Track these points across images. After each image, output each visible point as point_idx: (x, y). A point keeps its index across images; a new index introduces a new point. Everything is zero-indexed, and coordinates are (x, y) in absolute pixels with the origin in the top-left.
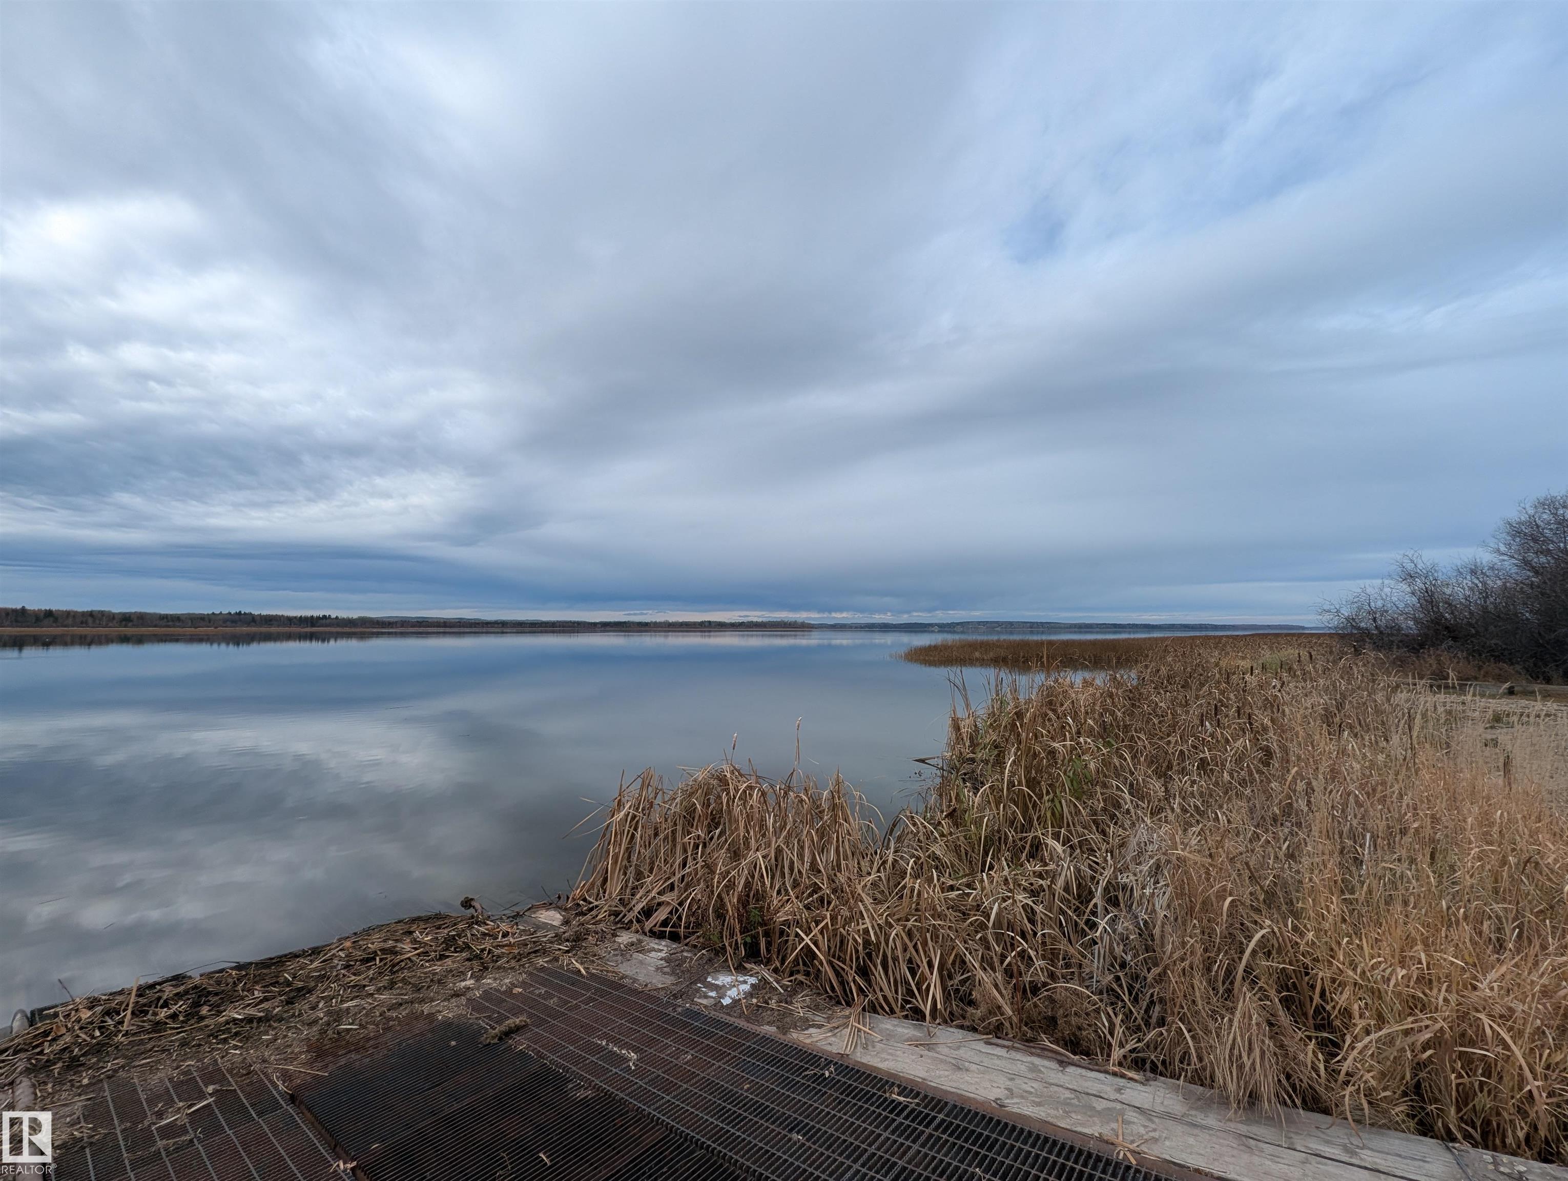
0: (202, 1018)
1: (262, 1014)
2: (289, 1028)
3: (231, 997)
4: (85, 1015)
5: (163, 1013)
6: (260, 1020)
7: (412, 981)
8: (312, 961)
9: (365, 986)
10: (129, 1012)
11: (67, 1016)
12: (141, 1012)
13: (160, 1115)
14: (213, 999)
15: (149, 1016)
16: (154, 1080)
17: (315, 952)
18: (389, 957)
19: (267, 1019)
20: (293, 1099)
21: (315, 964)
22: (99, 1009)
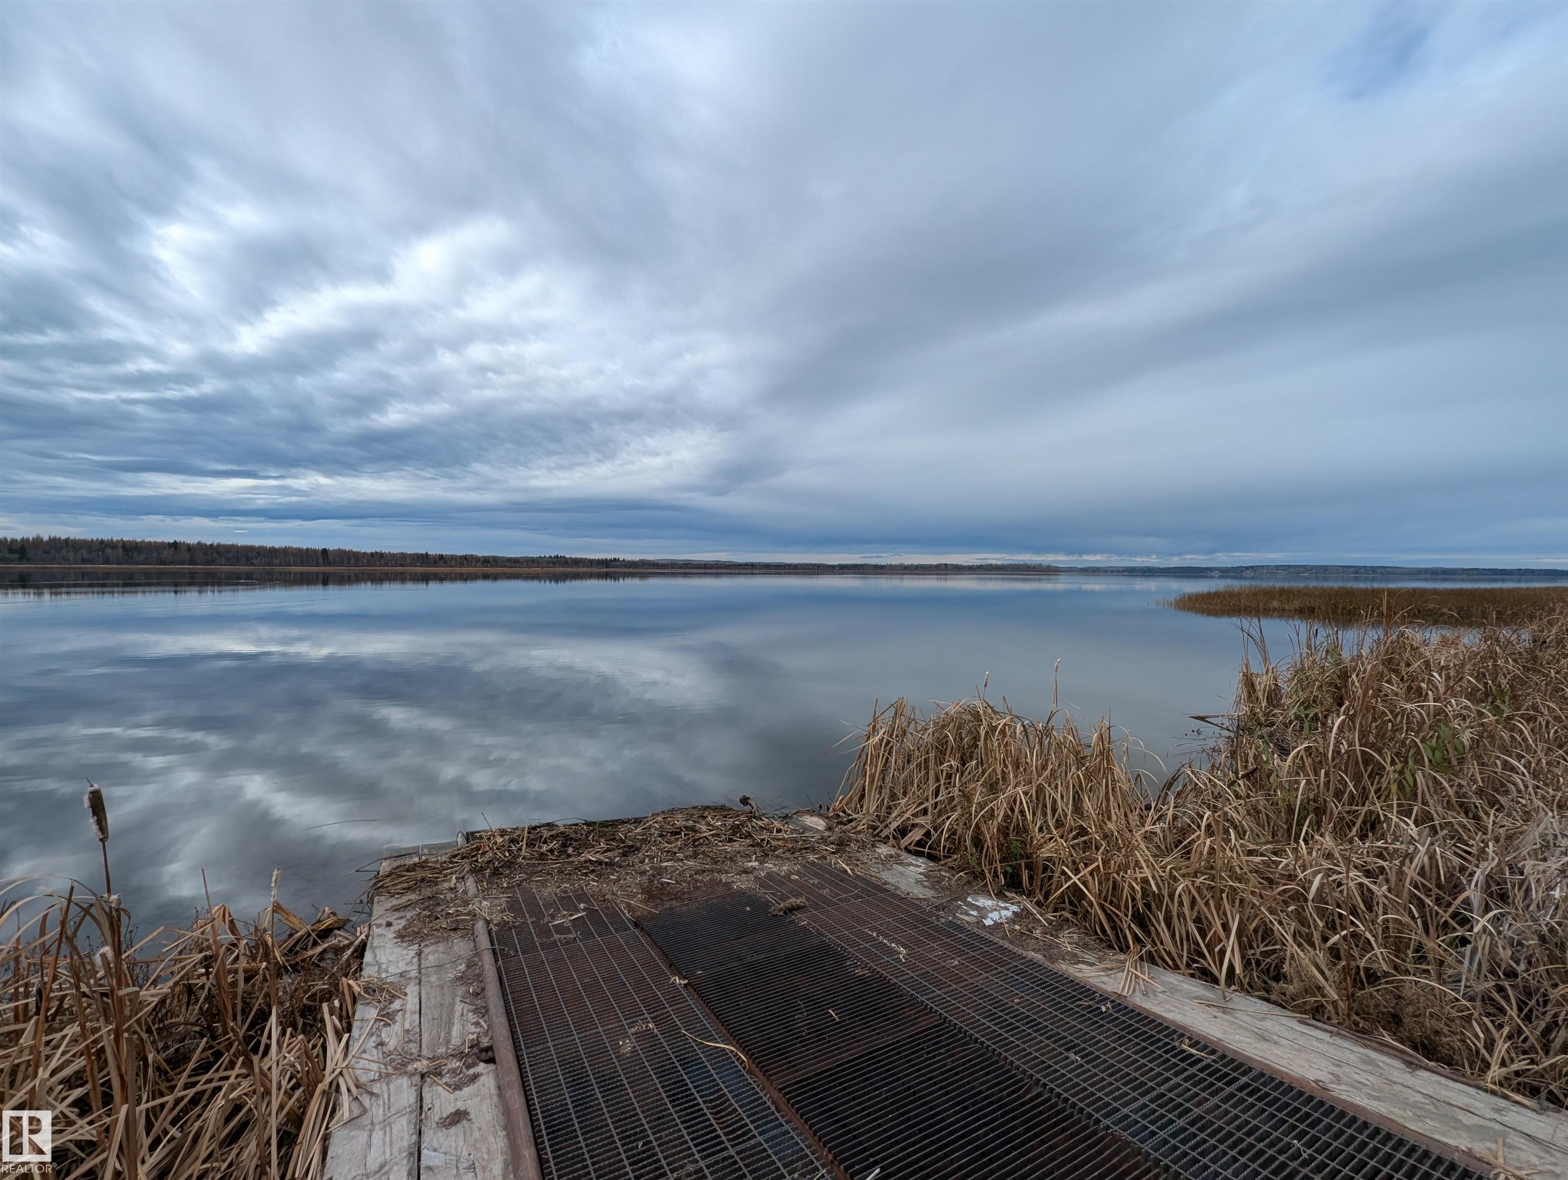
0: (569, 856)
1: (607, 860)
2: (627, 874)
3: (583, 845)
4: (499, 840)
5: (545, 848)
6: (606, 864)
7: (711, 854)
8: (636, 828)
9: (675, 853)
10: (524, 842)
11: (489, 839)
12: (532, 844)
13: (553, 917)
14: (575, 844)
15: (536, 848)
16: (546, 892)
17: (637, 821)
18: (691, 834)
19: (610, 864)
20: (636, 925)
21: (638, 830)
22: (507, 837)
